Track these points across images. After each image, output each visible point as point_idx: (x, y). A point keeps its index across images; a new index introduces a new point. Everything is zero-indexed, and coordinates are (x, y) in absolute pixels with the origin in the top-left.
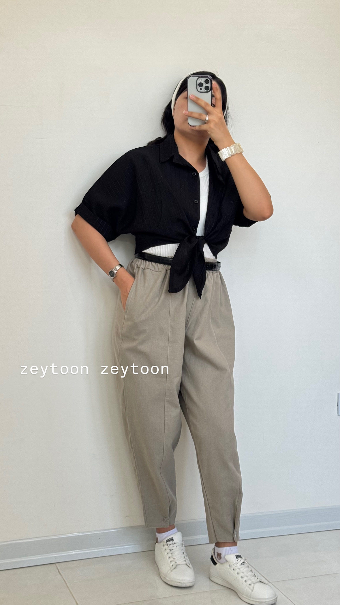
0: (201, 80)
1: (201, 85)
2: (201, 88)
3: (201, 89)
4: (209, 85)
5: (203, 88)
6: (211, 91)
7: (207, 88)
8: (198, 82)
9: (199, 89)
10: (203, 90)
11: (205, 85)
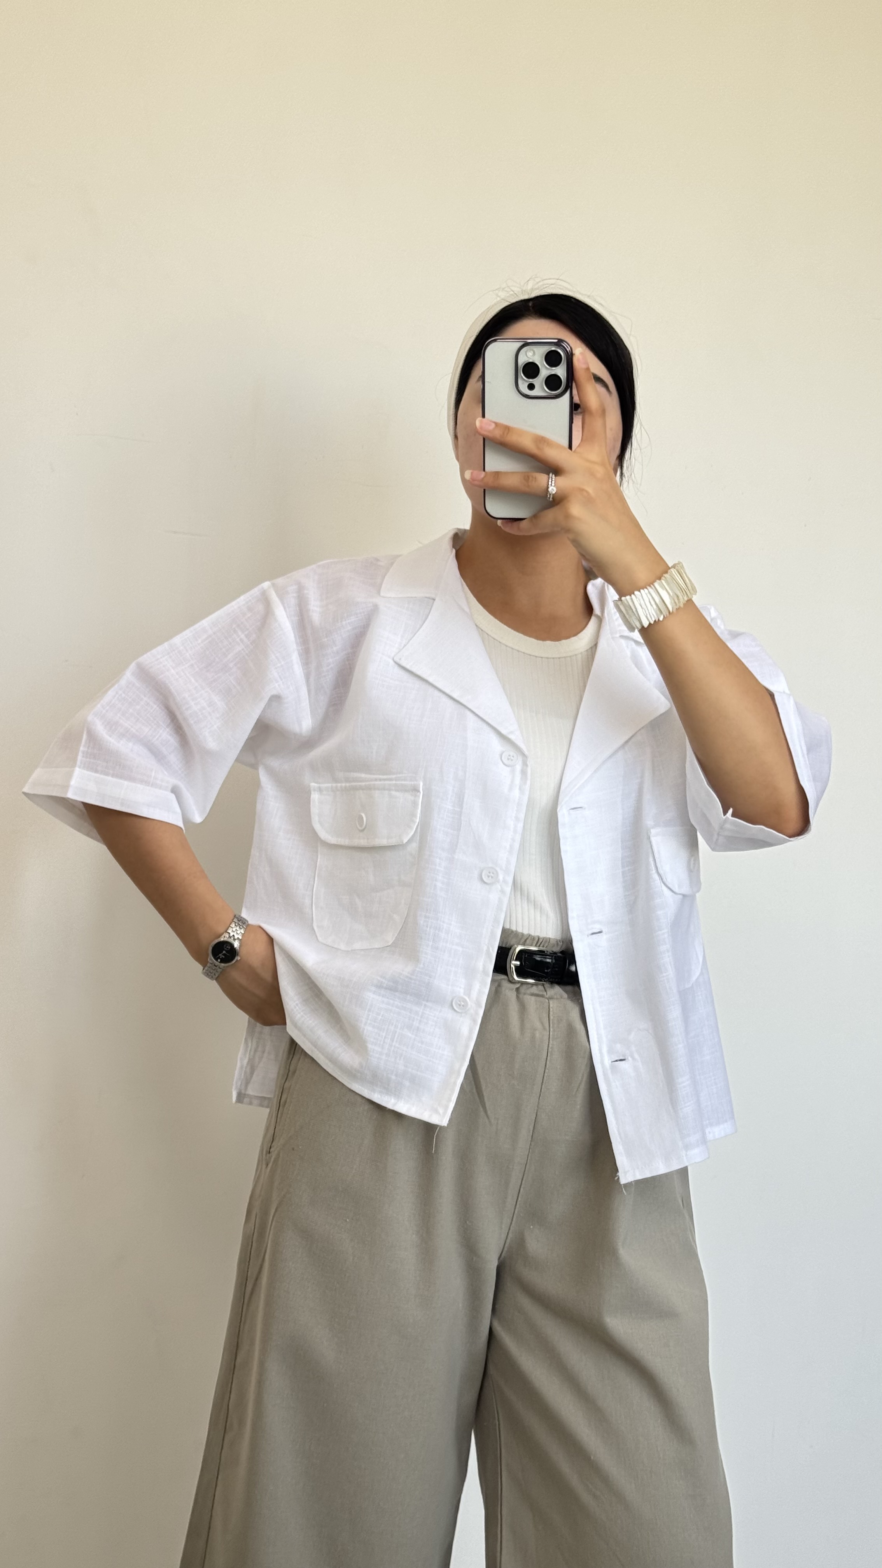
0: (530, 354)
1: (531, 370)
2: (531, 380)
3: (531, 387)
4: (561, 371)
5: (539, 382)
6: (568, 394)
7: (552, 382)
8: (523, 359)
9: (524, 388)
10: (540, 388)
11: (545, 371)
